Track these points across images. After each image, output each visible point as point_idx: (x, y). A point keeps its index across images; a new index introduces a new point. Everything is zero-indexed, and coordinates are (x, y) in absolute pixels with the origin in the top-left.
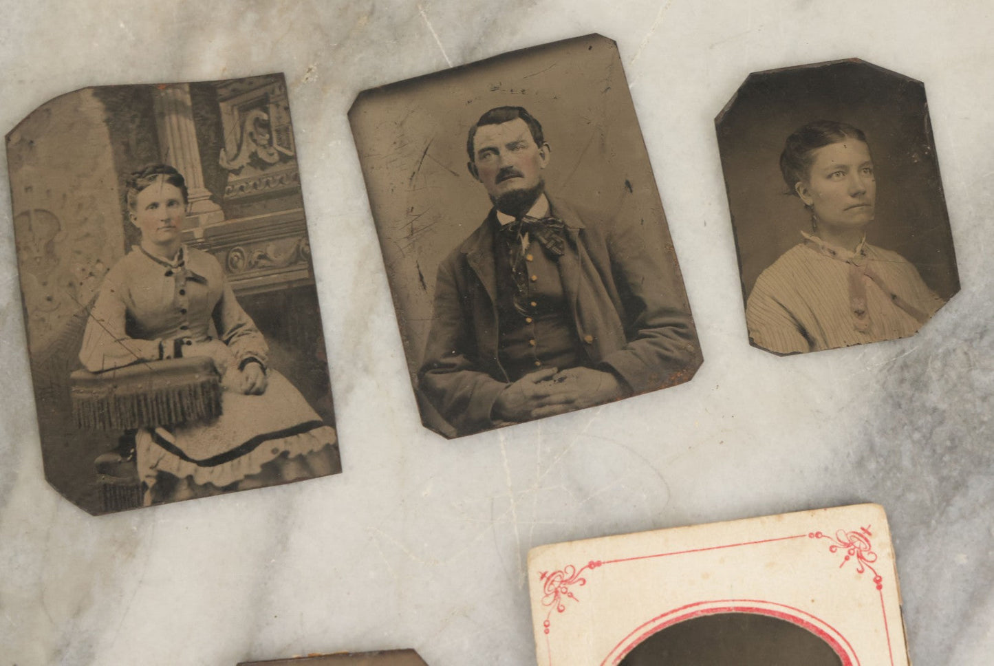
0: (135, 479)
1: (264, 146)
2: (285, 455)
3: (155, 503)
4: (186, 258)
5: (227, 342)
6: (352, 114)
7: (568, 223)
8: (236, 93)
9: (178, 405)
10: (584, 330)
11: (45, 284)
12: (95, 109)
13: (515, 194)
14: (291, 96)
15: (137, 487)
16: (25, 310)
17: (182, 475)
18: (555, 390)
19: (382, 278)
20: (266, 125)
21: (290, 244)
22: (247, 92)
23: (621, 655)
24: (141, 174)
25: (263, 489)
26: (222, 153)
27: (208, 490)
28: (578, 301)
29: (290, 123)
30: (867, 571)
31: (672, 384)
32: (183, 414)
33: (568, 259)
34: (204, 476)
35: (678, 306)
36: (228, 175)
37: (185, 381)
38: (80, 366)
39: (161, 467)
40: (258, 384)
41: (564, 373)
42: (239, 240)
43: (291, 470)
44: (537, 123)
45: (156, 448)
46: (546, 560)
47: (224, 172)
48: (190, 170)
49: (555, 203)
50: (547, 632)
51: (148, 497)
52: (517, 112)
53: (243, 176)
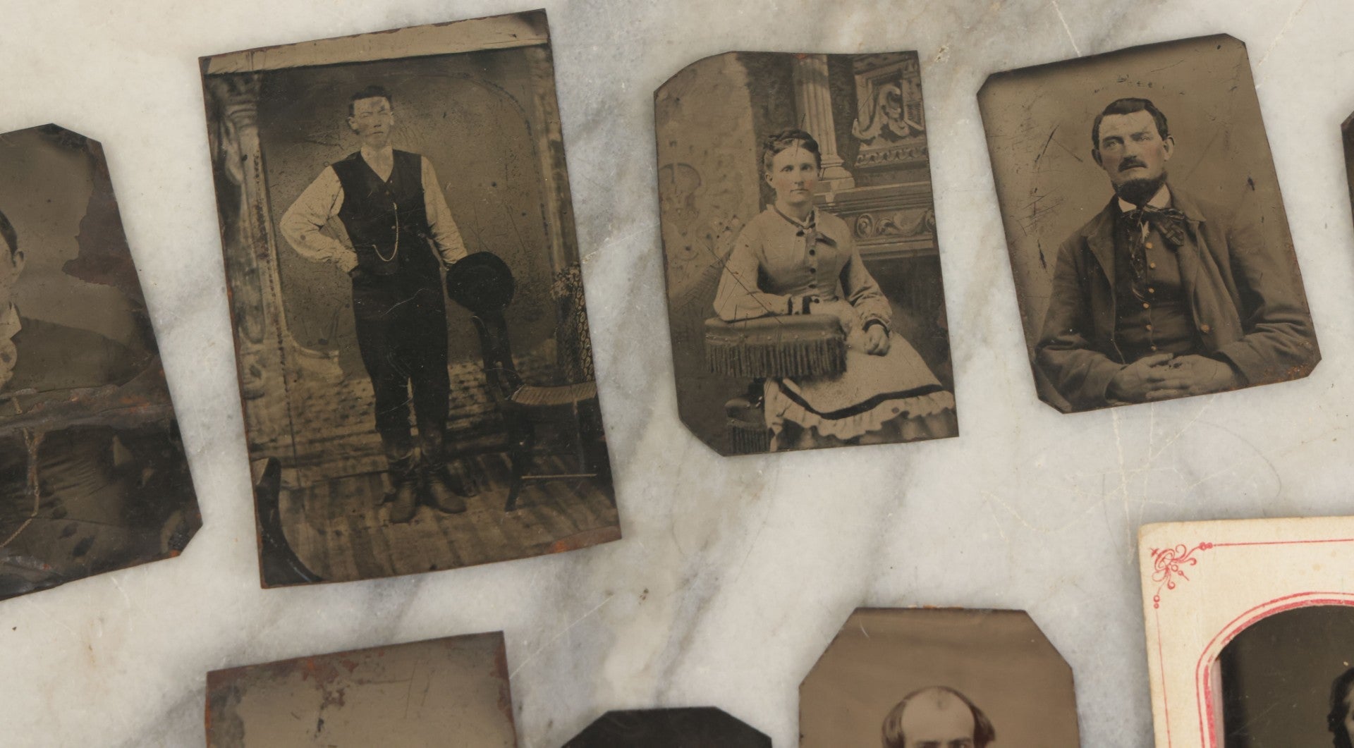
0: (763, 425)
1: (896, 120)
2: (904, 415)
3: (781, 449)
4: (817, 220)
5: (853, 303)
6: (981, 95)
7: (1189, 214)
8: (872, 67)
9: (805, 359)
10: (1201, 320)
11: (684, 234)
12: (737, 73)
13: (1136, 184)
14: (923, 74)
15: (765, 433)
16: (665, 257)
17: (807, 425)
18: (1171, 376)
19: (1003, 254)
20: (898, 100)
21: (917, 214)
22: (882, 67)
23: (1230, 635)
24: (778, 137)
25: (882, 446)
26: (855, 123)
27: (831, 442)
28: (1196, 294)
29: (922, 99)
31: (1288, 378)
32: (809, 367)
33: (1187, 250)
34: (827, 428)
35: (1296, 304)
36: (860, 145)
37: (812, 337)
38: (714, 314)
39: (788, 416)
40: (881, 346)
41: (1179, 359)
42: (868, 208)
43: (910, 430)
44: (1162, 116)
45: (783, 397)
46: (1157, 538)
47: (856, 142)
48: (824, 137)
49: (1177, 194)
50: (1157, 606)
51: (774, 443)
52: (1143, 104)
53: (874, 147)
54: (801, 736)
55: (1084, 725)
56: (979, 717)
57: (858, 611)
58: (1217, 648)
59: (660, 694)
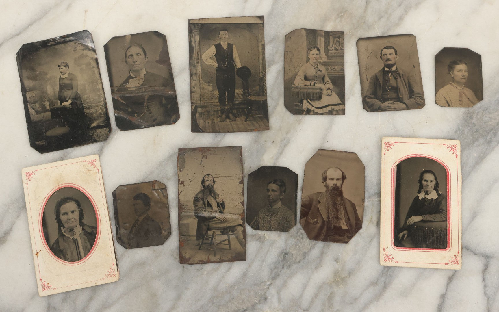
0: (302, 109)
1: (338, 46)
2: (334, 109)
3: (306, 114)
4: (318, 66)
5: (324, 85)
6: (357, 42)
7: (400, 72)
8: (334, 34)
9: (313, 96)
10: (400, 95)
11: (289, 66)
12: (304, 33)
13: (389, 64)
14: (345, 37)
15: (302, 110)
16: (284, 71)
17: (312, 109)
18: (392, 106)
19: (359, 77)
20: (339, 42)
21: (340, 67)
22: (336, 34)
23: (399, 161)
24: (312, 48)
25: (328, 116)
26: (329, 46)
27: (317, 114)
28: (400, 88)
29: (344, 42)
30: (455, 154)
31: (418, 108)
32: (314, 97)
33: (399, 79)
34: (316, 110)
35: (421, 93)
37: (315, 91)
38: (294, 84)
39: (308, 107)
40: (330, 94)
41: (395, 103)
42: (330, 64)
43: (334, 113)
44: (396, 50)
45: (307, 103)
46: (386, 140)
47: (329, 50)
48: (322, 49)
49: (398, 67)
50: (384, 154)
51: (304, 113)
52: (392, 47)
53: (332, 51)
54: (304, 175)
55: (366, 178)
56: (343, 174)
57: (319, 150)
58: (397, 164)
59: (274, 163)
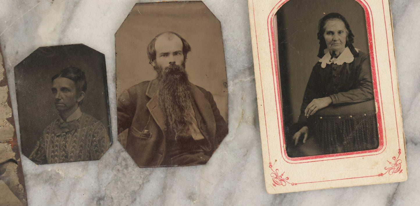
23: (280, 5)
54: (116, 53)
55: (225, 43)
56: (185, 43)
57: (136, 4)
58: (275, 11)
59: (60, 40)
